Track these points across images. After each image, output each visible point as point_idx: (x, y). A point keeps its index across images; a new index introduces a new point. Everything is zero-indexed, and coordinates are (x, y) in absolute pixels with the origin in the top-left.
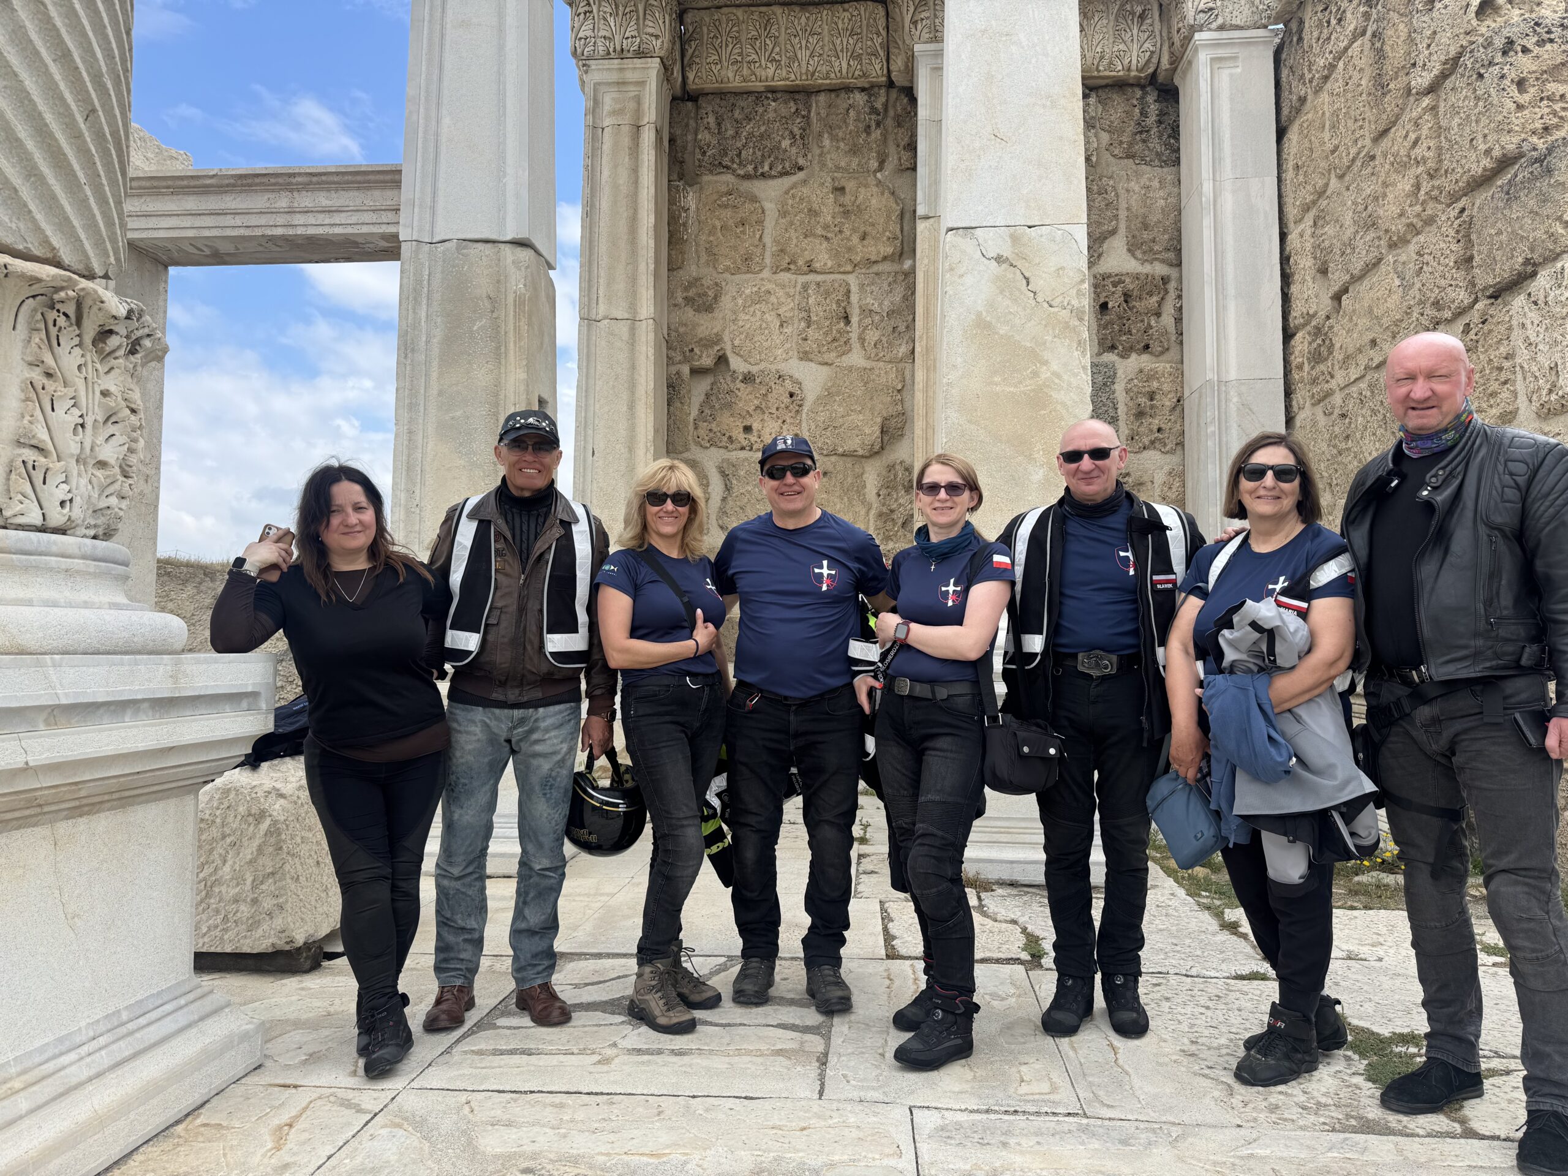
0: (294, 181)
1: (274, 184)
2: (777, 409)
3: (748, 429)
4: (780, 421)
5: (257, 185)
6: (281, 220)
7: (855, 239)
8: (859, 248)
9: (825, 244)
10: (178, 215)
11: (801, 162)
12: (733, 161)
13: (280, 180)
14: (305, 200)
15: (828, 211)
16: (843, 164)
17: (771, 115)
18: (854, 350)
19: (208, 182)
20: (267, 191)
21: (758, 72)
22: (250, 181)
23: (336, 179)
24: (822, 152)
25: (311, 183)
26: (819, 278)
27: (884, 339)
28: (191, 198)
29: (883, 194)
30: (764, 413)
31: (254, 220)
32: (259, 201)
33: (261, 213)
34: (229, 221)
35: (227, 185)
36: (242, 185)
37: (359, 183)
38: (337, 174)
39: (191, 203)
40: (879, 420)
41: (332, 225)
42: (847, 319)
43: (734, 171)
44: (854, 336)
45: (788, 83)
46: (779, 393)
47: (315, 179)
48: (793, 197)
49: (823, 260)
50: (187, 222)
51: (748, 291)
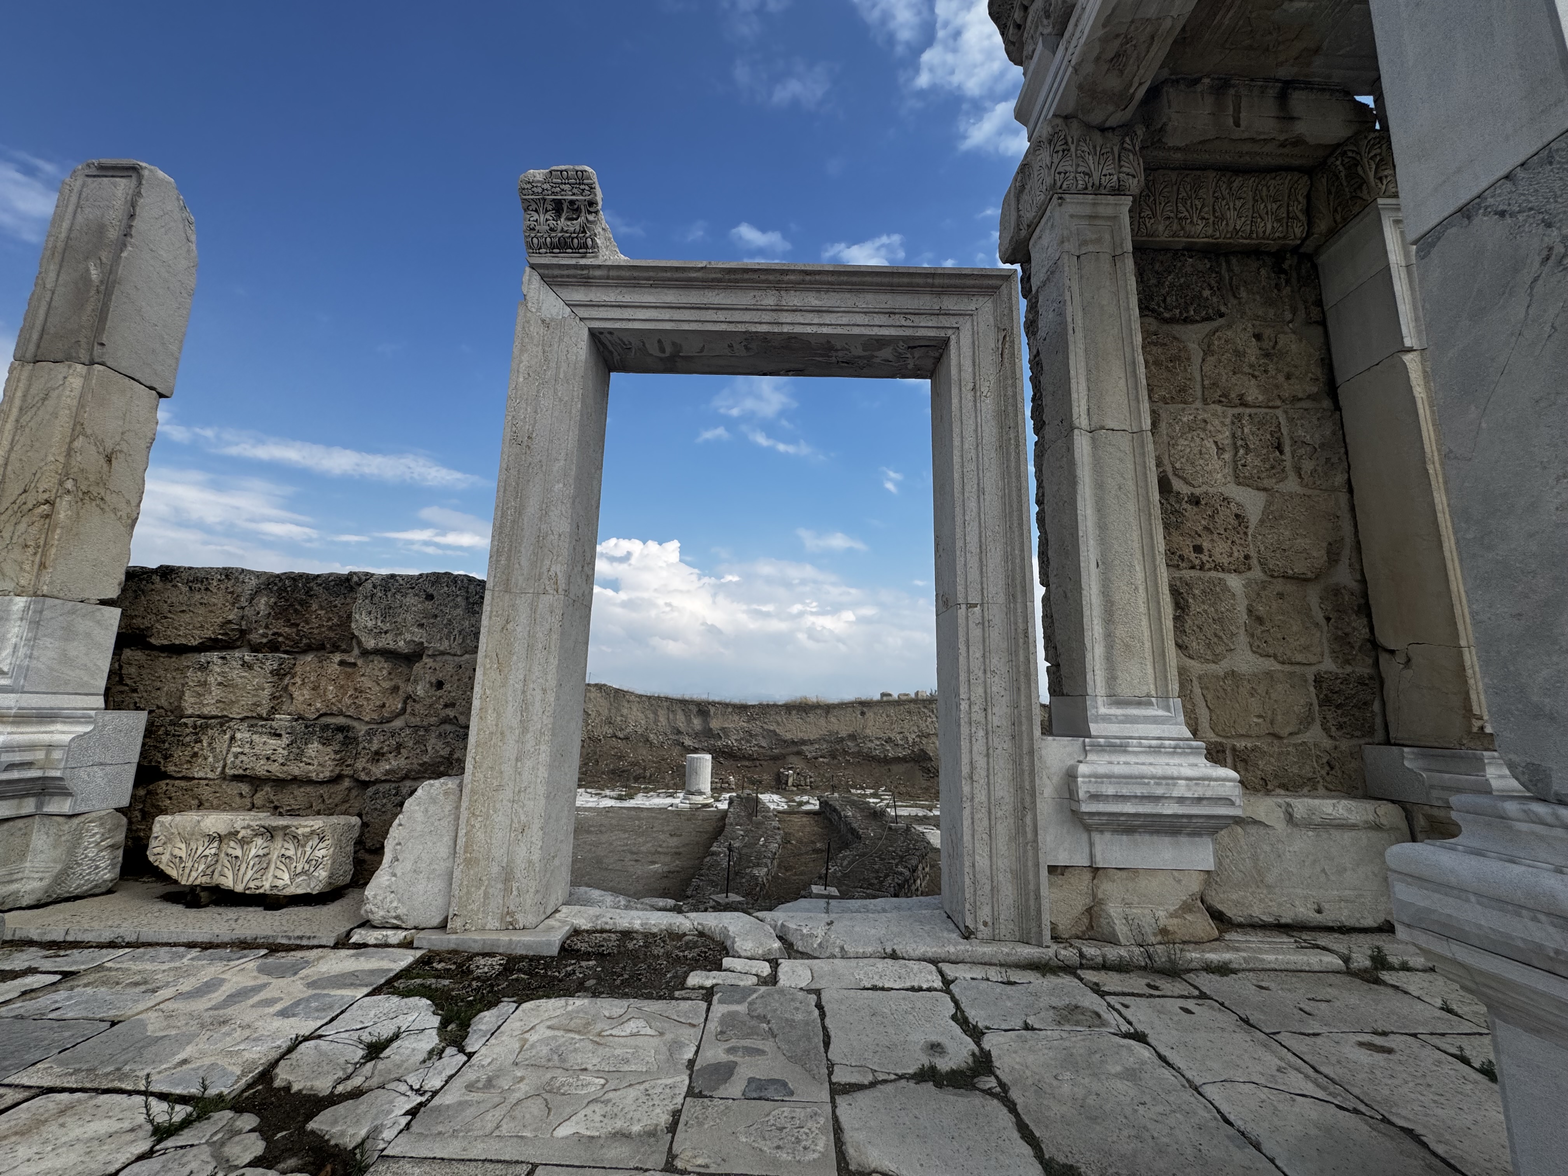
0: (786, 278)
1: (763, 282)
2: (1225, 530)
3: (1198, 549)
4: (1229, 542)
5: (746, 281)
6: (767, 317)
7: (1281, 378)
8: (1286, 386)
9: (1253, 381)
10: (656, 307)
11: (1223, 309)
12: (1159, 306)
13: (771, 277)
14: (794, 299)
15: (1253, 352)
16: (1260, 313)
17: (1189, 269)
18: (1290, 478)
19: (694, 275)
20: (753, 288)
21: (1188, 228)
22: (738, 276)
23: (830, 278)
24: (1240, 303)
25: (803, 282)
26: (1253, 411)
27: (1319, 469)
28: (672, 291)
29: (1301, 340)
30: (1212, 533)
31: (737, 316)
32: (745, 298)
33: (746, 309)
34: (710, 315)
35: (713, 280)
36: (730, 281)
37: (853, 284)
38: (833, 273)
39: (671, 297)
40: (1325, 545)
41: (821, 325)
42: (1279, 448)
43: (1160, 314)
44: (1288, 464)
45: (1211, 240)
46: (1225, 516)
47: (808, 278)
48: (1220, 338)
49: (1253, 394)
50: (666, 314)
51: (1185, 419)
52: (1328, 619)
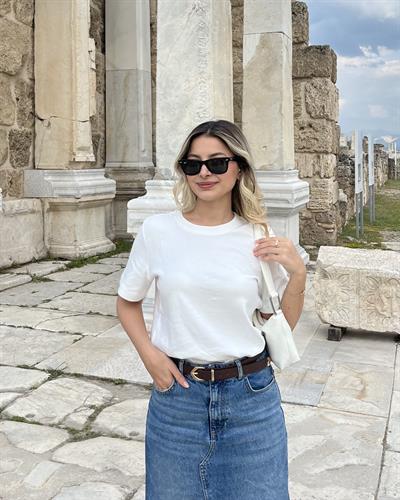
27: (23, 9)
52: (18, 99)
